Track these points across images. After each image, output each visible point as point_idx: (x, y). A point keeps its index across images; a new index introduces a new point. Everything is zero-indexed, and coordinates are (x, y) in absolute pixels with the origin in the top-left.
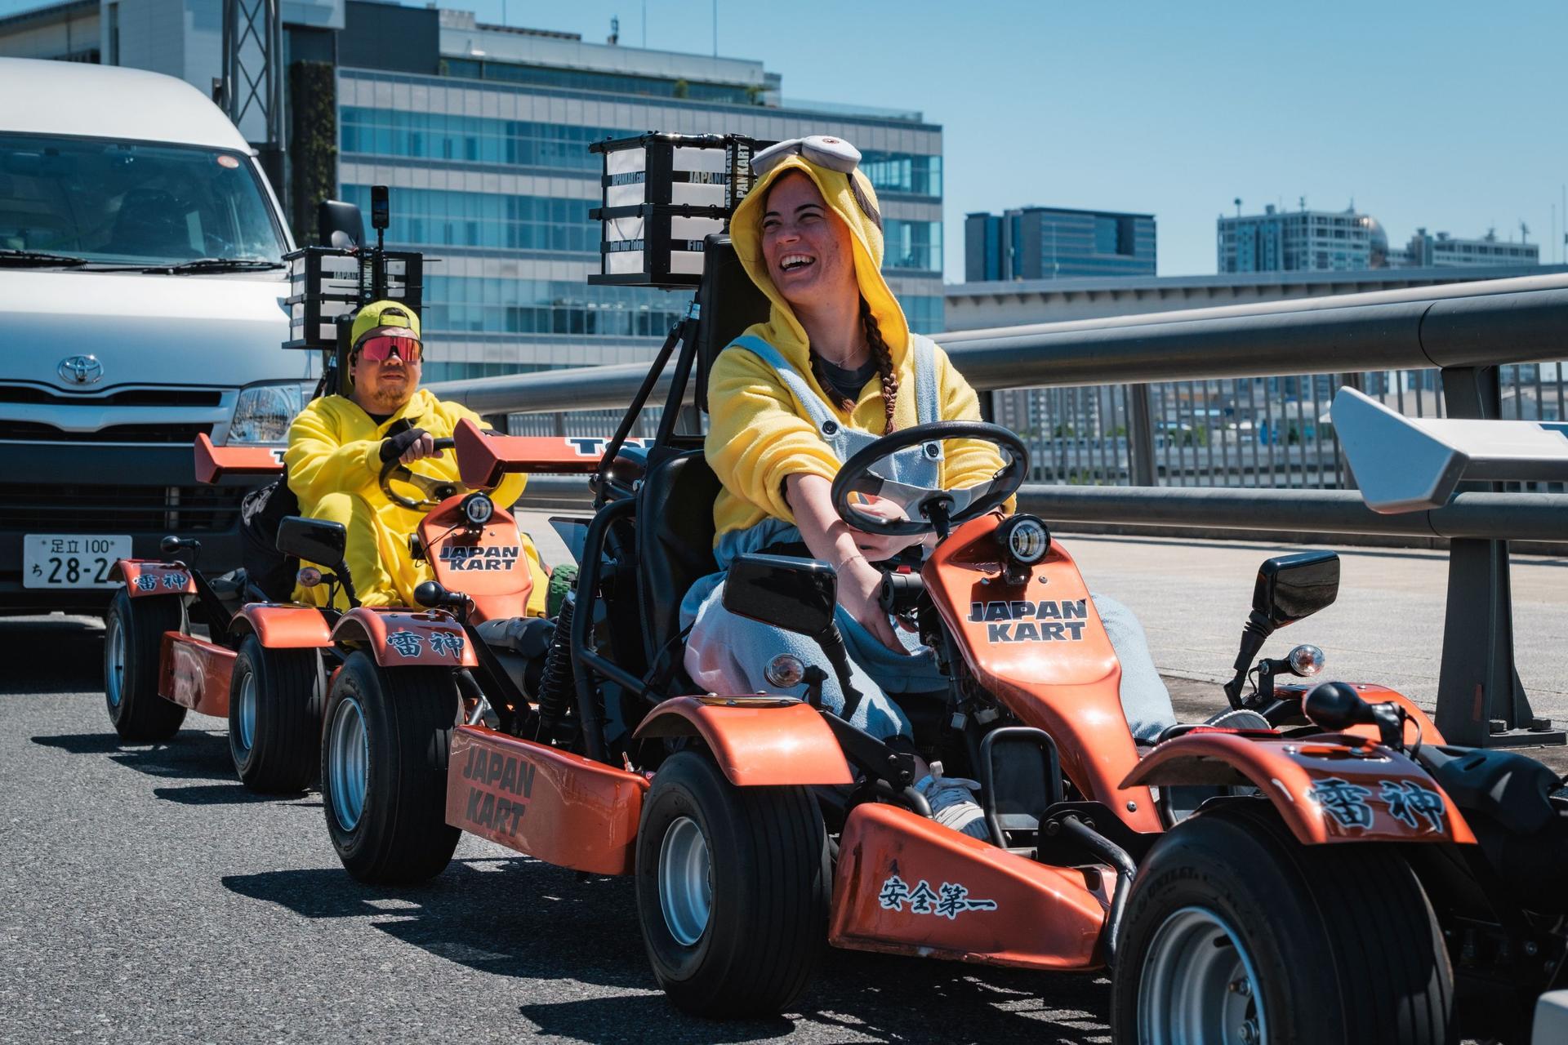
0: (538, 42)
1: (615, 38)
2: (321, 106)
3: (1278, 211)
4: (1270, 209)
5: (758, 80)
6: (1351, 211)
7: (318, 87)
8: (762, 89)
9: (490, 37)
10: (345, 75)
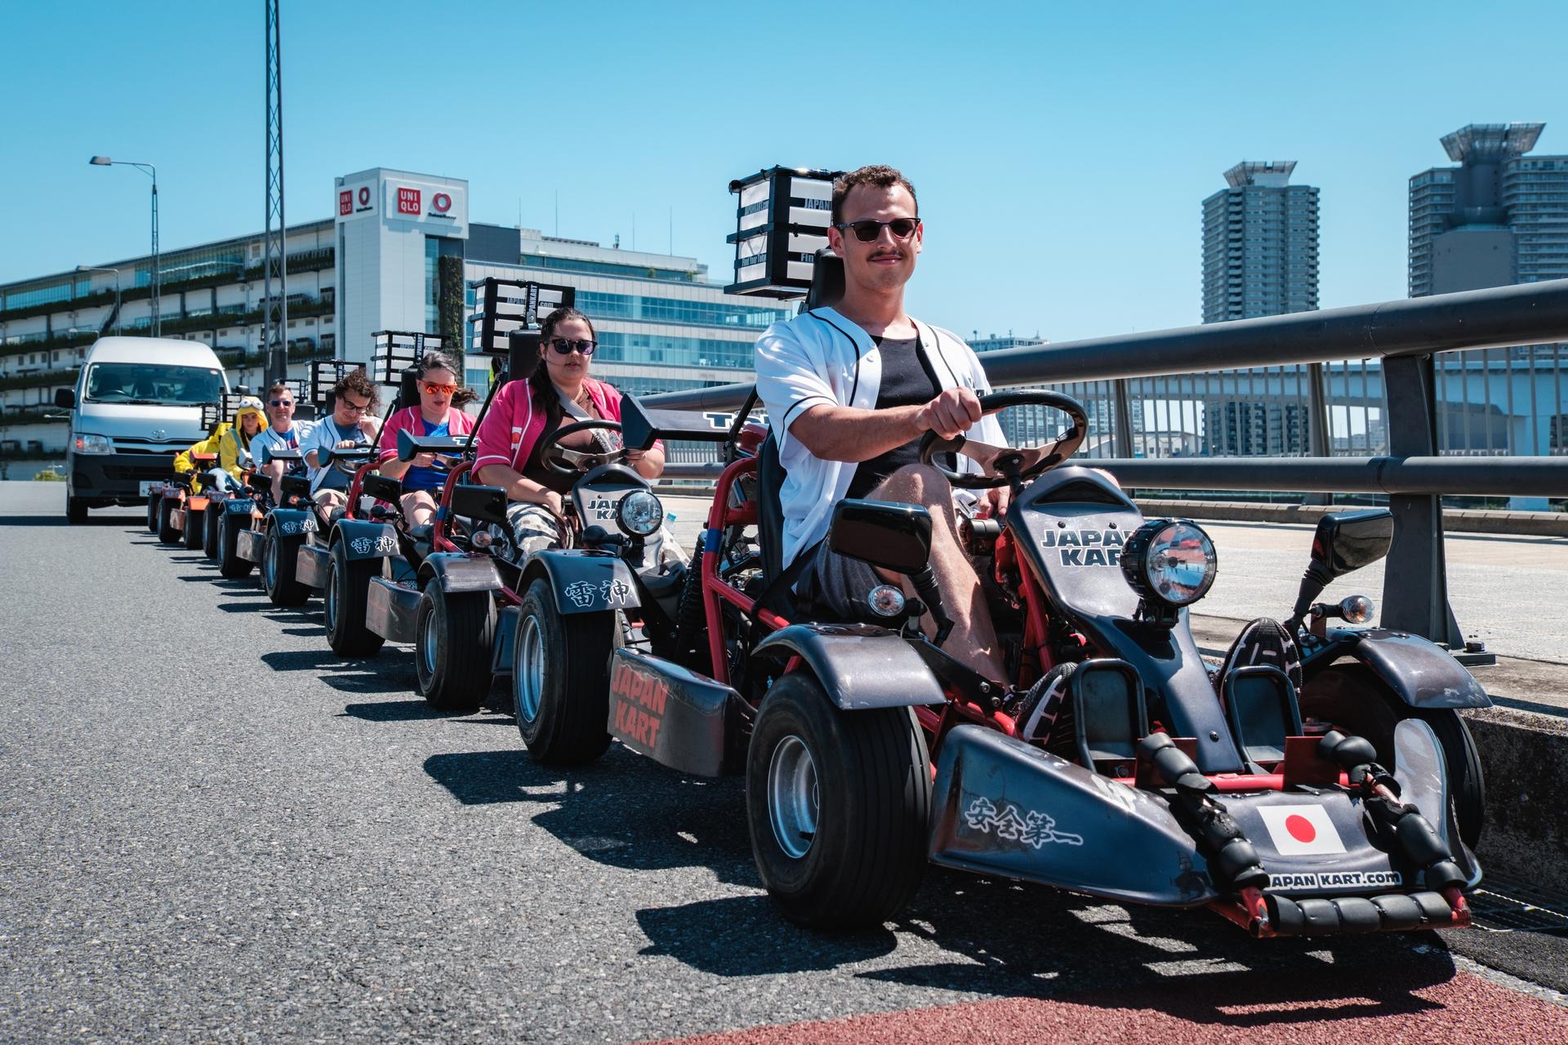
0: (575, 247)
1: (617, 245)
2: (455, 280)
3: (997, 337)
4: (993, 336)
5: (695, 269)
6: (1037, 338)
7: (454, 270)
8: (695, 273)
9: (549, 243)
10: (468, 263)
